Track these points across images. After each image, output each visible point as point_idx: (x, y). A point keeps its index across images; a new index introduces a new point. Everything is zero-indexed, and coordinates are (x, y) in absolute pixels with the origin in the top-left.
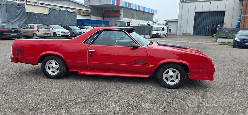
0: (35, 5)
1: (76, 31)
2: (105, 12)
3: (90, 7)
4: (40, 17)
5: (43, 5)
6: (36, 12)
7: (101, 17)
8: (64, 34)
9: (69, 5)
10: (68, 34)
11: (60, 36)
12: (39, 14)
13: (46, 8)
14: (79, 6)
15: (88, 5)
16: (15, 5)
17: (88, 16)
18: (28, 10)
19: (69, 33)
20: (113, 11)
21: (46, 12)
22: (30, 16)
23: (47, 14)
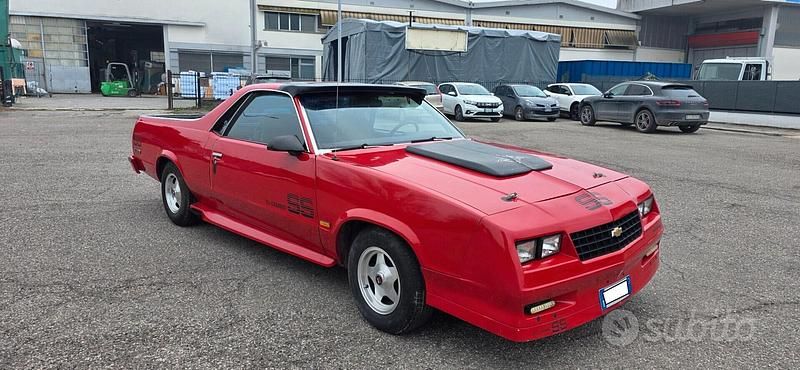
0: (435, 29)
1: (528, 99)
2: (697, 30)
3: (635, 16)
4: (444, 59)
5: (456, 27)
6: (433, 48)
7: (676, 47)
8: (482, 110)
9: (561, 17)
10: (495, 110)
11: (471, 115)
12: (444, 53)
13: (462, 35)
14: (592, 19)
15: (628, 11)
16: (387, 32)
17: (626, 48)
18: (412, 44)
19: (501, 108)
20: (730, 24)
21: (460, 44)
22: (418, 59)
23: (460, 52)
